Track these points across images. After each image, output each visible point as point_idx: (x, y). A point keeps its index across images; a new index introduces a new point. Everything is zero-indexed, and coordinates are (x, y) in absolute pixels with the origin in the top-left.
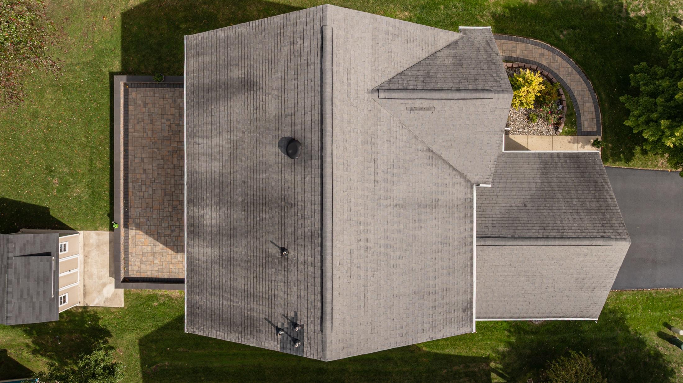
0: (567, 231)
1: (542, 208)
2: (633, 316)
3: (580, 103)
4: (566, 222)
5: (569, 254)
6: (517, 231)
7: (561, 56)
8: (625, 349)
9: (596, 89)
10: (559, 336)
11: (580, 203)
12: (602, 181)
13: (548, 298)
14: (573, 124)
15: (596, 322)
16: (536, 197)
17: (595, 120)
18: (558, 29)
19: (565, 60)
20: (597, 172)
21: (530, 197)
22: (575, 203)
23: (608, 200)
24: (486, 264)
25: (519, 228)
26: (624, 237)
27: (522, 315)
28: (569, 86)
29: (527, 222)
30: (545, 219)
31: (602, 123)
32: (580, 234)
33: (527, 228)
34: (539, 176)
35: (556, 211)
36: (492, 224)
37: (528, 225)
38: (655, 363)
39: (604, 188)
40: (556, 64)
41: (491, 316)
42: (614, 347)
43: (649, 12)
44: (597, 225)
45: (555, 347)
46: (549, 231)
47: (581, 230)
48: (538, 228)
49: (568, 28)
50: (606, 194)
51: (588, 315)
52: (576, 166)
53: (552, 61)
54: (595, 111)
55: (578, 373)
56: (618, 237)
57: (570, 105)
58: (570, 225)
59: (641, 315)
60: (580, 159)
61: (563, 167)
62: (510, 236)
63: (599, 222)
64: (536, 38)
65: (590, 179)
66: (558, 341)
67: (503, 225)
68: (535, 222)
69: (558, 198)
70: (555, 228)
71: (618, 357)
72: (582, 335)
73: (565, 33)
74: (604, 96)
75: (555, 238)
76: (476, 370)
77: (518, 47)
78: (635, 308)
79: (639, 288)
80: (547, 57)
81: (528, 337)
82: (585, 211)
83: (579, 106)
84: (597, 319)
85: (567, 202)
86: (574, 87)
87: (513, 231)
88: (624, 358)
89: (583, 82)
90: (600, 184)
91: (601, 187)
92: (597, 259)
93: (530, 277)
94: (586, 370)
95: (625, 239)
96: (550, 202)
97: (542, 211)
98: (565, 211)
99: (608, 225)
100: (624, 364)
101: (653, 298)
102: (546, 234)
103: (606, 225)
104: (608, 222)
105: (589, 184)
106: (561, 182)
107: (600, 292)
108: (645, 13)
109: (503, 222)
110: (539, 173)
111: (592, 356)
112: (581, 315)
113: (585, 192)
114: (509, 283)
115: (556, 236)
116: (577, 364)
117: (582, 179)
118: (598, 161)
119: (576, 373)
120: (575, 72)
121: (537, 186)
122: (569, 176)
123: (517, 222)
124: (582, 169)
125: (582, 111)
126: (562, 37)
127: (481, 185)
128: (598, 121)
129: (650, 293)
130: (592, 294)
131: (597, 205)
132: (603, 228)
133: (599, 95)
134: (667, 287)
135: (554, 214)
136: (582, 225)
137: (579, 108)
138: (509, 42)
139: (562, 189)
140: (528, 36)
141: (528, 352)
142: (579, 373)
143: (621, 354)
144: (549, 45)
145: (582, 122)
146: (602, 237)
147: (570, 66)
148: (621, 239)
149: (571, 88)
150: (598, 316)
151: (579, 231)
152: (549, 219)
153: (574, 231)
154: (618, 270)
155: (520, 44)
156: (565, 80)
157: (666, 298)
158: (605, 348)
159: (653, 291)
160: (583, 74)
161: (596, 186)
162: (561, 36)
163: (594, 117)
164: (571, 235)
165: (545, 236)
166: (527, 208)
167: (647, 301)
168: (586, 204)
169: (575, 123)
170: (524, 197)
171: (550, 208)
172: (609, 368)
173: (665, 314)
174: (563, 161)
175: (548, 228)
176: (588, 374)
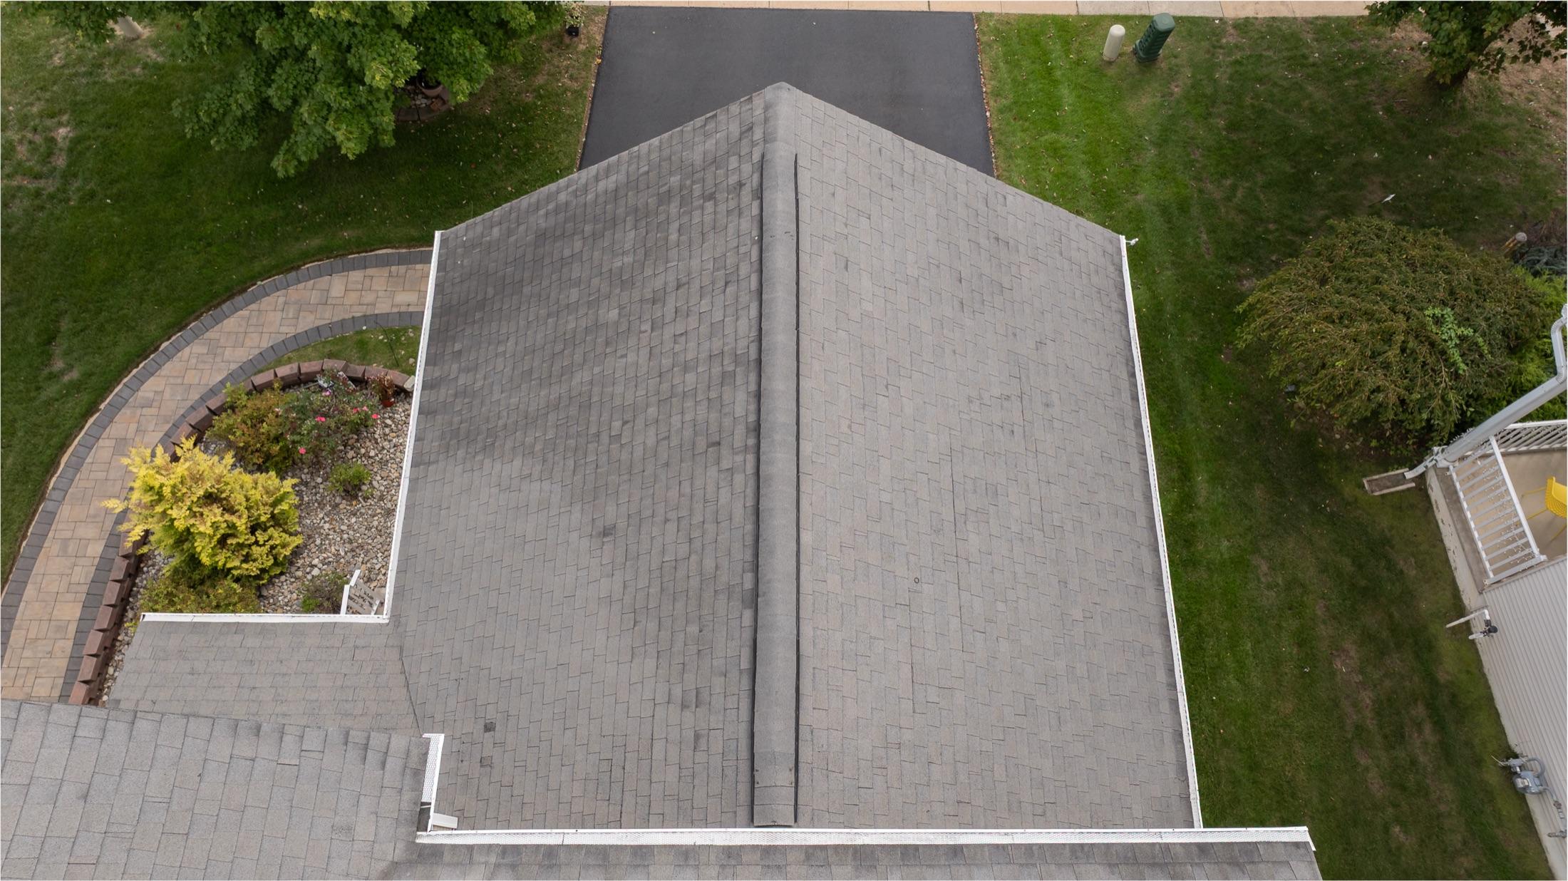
0: (730, 339)
1: (625, 456)
2: (1082, 156)
3: (326, 316)
4: (692, 345)
5: (842, 334)
6: (723, 578)
7: (141, 381)
8: (1198, 179)
9: (288, 267)
10: (1184, 382)
11: (618, 291)
12: (542, 212)
13: (1056, 424)
14: (398, 339)
15: (1133, 242)
16: (578, 477)
17: (394, 268)
18: (38, 388)
19: (160, 366)
20: (510, 233)
21: (577, 507)
22: (614, 314)
23: (612, 186)
24: (907, 736)
25: (709, 564)
26: (759, 111)
27: (1143, 536)
28: (257, 352)
29: (684, 523)
30: (675, 441)
31: (409, 247)
32: (744, 284)
33: (710, 527)
34: (498, 466)
35: (641, 392)
36: (684, 706)
37: (697, 518)
38: (1225, 103)
39: (567, 204)
40: (167, 395)
41: (1162, 676)
42: (1195, 211)
43: (65, 118)
44: (708, 219)
45: (1228, 399)
46: (727, 422)
47: (727, 283)
48: (712, 471)
49: (48, 357)
50: (590, 197)
51: (1111, 269)
52: (478, 316)
53: (153, 411)
54: (365, 268)
55: (1331, 314)
56: (758, 134)
57: (326, 350)
58: (704, 329)
59: (1077, 137)
60: (454, 302)
61: (476, 368)
62: (748, 614)
63: (697, 213)
64: (53, 464)
65: (529, 257)
66: (1203, 387)
67: (693, 649)
68: (686, 489)
69: (591, 383)
70: (713, 395)
71: (1229, 199)
72: (1169, 308)
73: (59, 365)
74: (316, 242)
75: (758, 396)
76: (1366, 697)
77: (68, 534)
78: (1055, 151)
79: (988, 141)
80: (133, 427)
81: (1204, 493)
82: (648, 272)
83: (335, 319)
84: (1123, 239)
85: (607, 344)
86: (266, 336)
87: (722, 598)
88: (1228, 182)
89: (253, 306)
90: (552, 221)
91: (561, 216)
92: (863, 220)
93: (960, 507)
94: (1312, 289)
95: (767, 107)
96: (605, 416)
97: (638, 452)
98: (644, 352)
99: (709, 176)
100: (1247, 185)
101: (1015, 103)
102: (740, 436)
103: (710, 182)
104: (697, 176)
105: (547, 261)
106: (531, 371)
107: (1011, 218)
108: (66, 126)
109: (679, 645)
110: (487, 462)
111: (1239, 278)
112: (1114, 296)
113: (575, 275)
114: (1001, 606)
115: (753, 387)
116: (1291, 319)
117: (527, 290)
118: (471, 234)
119: (1329, 319)
120: (211, 334)
121: (536, 475)
122: (511, 343)
123: (681, 573)
124: (491, 291)
125: (355, 308)
126: (75, 375)
127: (430, 793)
128: (401, 261)
129: (1001, 111)
130: (1021, 248)
131: (629, 225)
132: (721, 196)
133: (307, 257)
134: (977, 70)
135: (653, 400)
136: (706, 281)
137: (343, 322)
138: (39, 567)
139: (556, 368)
140: (39, 494)
141: (1259, 493)
142: (1330, 309)
143: (1215, 192)
144: (91, 420)
145: (395, 310)
146: (759, 194)
147: (187, 350)
148: (766, 120)
149: (265, 344)
150: (1109, 233)
151: (731, 289)
152: (676, 420)
153: (730, 311)
154: (910, 144)
155: (60, 526)
156: (234, 366)
157: (1010, 72)
158: (1204, 237)
159: (992, 103)
160: (225, 307)
161: (558, 233)
162: (66, 378)
163: (385, 271)
164: (745, 326)
165: (751, 442)
166: (622, 524)
167: (1027, 119)
168: (621, 268)
169: (396, 332)
170: (575, 535)
171: (628, 416)
172: (1272, 227)
173: (1063, 75)
174: (455, 366)
175: (713, 428)
176: (1323, 281)
